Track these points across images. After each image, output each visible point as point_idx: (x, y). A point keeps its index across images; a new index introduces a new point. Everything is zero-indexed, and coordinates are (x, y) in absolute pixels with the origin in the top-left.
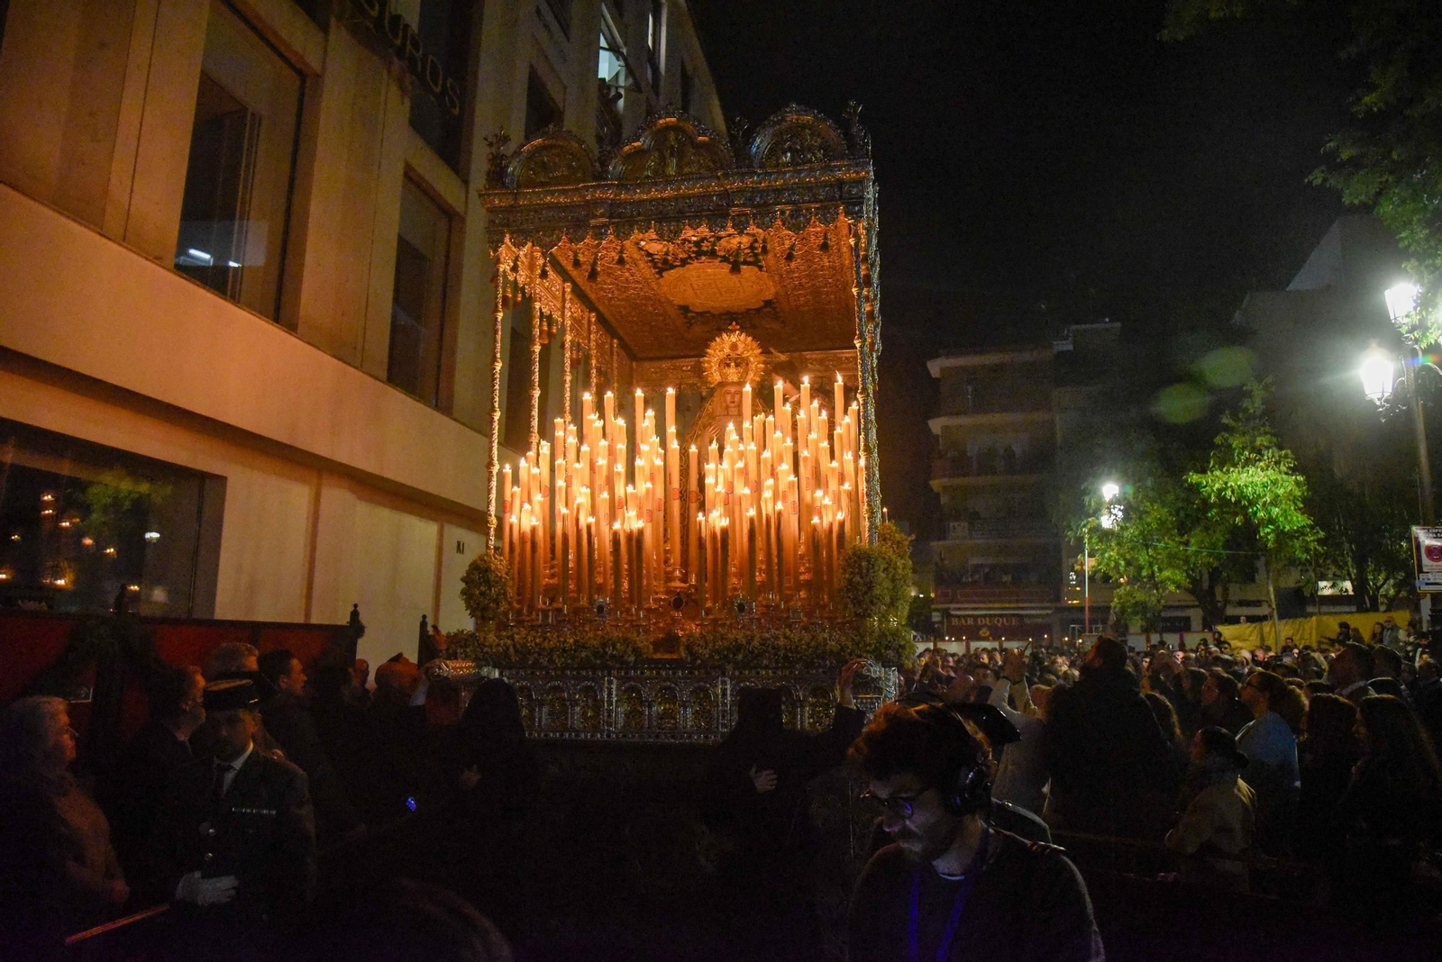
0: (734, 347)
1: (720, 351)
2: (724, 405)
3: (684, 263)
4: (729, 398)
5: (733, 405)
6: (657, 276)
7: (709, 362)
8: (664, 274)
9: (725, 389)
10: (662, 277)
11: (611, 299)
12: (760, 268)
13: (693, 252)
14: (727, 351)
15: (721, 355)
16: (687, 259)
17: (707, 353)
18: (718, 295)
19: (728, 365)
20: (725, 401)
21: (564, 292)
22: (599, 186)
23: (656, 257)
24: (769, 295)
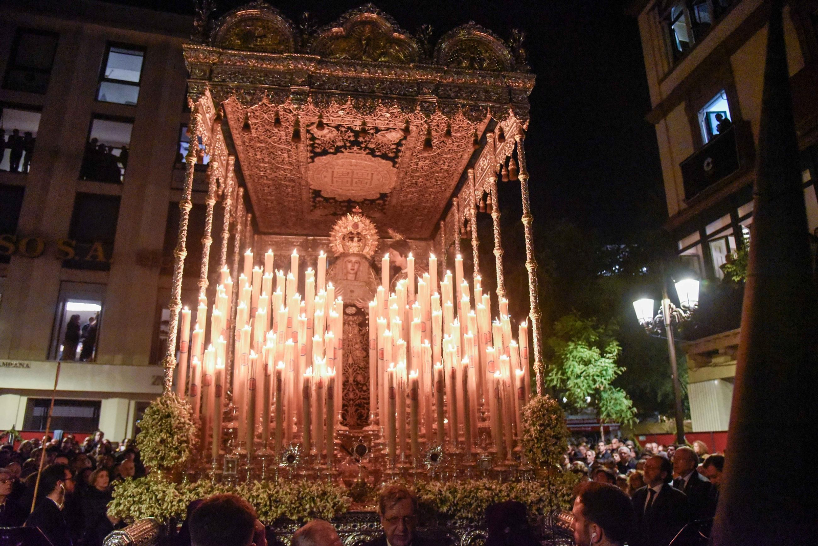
0: (356, 226)
1: (344, 228)
2: (345, 271)
3: (338, 150)
4: (350, 266)
5: (352, 272)
6: (309, 160)
7: (335, 236)
8: (316, 159)
9: (347, 259)
10: (313, 161)
11: (261, 177)
12: (395, 163)
13: (350, 142)
14: (350, 228)
15: (345, 231)
16: (341, 147)
17: (333, 229)
18: (349, 185)
19: (352, 239)
20: (346, 267)
21: (228, 164)
22: (302, 58)
23: (317, 141)
24: (387, 190)
